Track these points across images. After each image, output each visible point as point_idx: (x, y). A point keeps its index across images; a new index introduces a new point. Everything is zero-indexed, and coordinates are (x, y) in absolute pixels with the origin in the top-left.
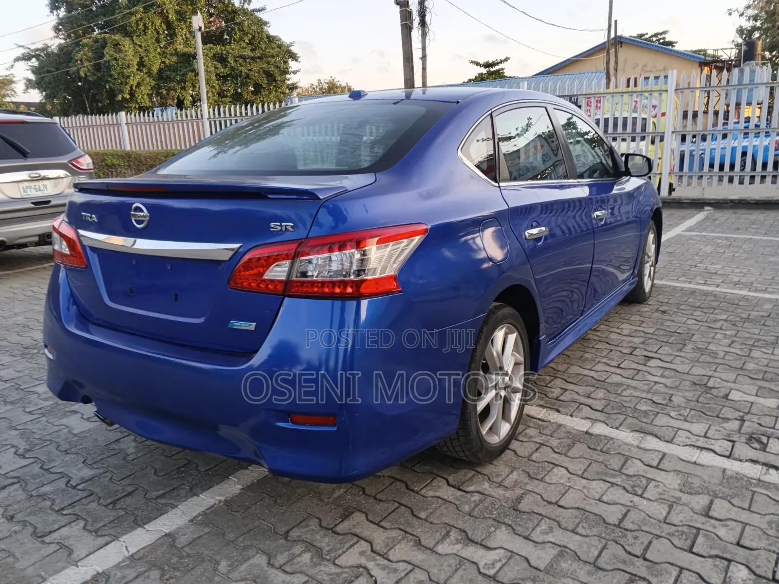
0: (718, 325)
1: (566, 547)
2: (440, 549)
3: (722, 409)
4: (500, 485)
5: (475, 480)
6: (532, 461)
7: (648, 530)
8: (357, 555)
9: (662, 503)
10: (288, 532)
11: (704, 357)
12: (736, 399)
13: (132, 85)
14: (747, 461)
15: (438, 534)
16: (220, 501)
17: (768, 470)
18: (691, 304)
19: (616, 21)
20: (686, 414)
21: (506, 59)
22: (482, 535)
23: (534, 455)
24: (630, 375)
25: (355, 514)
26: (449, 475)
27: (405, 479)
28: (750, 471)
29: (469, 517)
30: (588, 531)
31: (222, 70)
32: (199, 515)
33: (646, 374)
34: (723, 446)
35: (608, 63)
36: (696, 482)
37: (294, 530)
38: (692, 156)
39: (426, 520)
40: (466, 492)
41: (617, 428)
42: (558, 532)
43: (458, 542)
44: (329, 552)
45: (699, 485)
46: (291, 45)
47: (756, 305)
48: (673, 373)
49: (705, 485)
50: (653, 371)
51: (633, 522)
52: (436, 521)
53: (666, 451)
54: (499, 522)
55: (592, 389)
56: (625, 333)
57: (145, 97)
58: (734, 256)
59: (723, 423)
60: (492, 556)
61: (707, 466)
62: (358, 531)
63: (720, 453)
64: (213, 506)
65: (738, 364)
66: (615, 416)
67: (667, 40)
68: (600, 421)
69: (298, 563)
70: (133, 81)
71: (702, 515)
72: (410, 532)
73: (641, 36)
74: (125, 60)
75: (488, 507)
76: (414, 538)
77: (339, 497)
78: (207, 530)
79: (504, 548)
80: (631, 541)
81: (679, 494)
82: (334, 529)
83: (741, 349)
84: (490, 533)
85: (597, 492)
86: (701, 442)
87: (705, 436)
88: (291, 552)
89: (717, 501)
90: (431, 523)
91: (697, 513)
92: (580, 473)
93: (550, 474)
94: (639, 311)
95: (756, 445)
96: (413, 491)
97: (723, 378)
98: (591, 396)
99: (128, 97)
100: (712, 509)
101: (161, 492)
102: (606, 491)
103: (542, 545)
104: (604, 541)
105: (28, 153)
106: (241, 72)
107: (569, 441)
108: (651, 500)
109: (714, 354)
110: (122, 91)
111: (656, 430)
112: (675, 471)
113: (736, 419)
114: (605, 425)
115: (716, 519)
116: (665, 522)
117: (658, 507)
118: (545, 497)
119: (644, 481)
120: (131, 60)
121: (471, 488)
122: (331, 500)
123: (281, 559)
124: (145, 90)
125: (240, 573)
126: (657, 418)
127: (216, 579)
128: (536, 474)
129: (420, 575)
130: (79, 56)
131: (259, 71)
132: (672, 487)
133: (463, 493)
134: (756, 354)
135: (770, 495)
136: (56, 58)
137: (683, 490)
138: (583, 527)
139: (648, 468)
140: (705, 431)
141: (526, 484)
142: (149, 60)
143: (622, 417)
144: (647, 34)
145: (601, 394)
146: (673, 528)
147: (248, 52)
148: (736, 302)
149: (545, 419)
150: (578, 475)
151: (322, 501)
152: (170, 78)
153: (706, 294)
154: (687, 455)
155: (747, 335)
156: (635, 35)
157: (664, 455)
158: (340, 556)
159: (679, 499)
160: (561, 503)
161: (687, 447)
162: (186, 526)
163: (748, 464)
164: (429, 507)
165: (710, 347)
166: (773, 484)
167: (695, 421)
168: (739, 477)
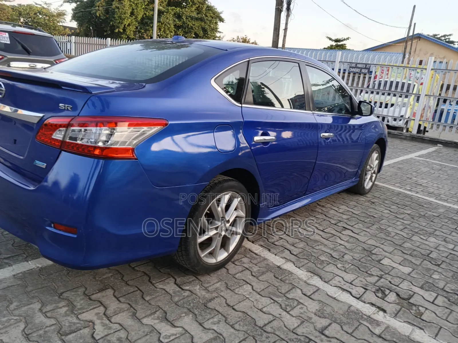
0: (402, 216)
1: (221, 335)
2: (145, 321)
3: (372, 268)
4: (206, 289)
5: (193, 283)
6: (235, 278)
7: (278, 334)
8: (94, 314)
9: (299, 319)
10: (63, 293)
11: (380, 234)
12: (385, 264)
13: (125, 24)
14: (368, 303)
15: (150, 311)
16: (38, 267)
17: (378, 312)
18: (393, 201)
19: (415, 24)
20: (347, 267)
21: (348, 39)
22: (175, 318)
23: (238, 275)
24: (326, 237)
25: (109, 290)
26: (179, 277)
27: (151, 275)
28: (366, 310)
29: (174, 305)
30: (241, 327)
31: (178, 22)
32: (21, 273)
33: (338, 238)
34: (358, 291)
35: (405, 48)
36: (328, 310)
37: (67, 292)
38: (448, 113)
39: (148, 301)
40: (183, 289)
41: (299, 268)
42: (222, 324)
43: (158, 318)
44: (79, 309)
45: (328, 312)
46: (221, 13)
47: (435, 208)
48: (355, 240)
49: (333, 313)
50: (343, 237)
51: (272, 328)
52: (153, 304)
53: (321, 287)
54: (191, 311)
55: (298, 241)
56: (340, 211)
57: (132, 32)
58: (439, 176)
59: (367, 277)
60: (174, 331)
61: (342, 302)
62: (103, 300)
63: (354, 295)
64: (32, 269)
65: (400, 242)
66: (302, 260)
67: (451, 40)
68: (291, 261)
69: (57, 312)
70: (126, 22)
71: (319, 332)
72: (133, 306)
73: (435, 36)
74: (123, 9)
75: (189, 301)
76: (134, 311)
77: (106, 278)
78: (19, 282)
79: (183, 328)
80: (264, 339)
81: (313, 315)
82: (90, 296)
83: (407, 234)
84: (181, 317)
85: (262, 305)
86: (346, 286)
87: (351, 283)
88: (57, 305)
89: (334, 325)
90: (150, 304)
91: (316, 330)
92: (259, 290)
93: (240, 288)
94: (357, 199)
95: (380, 295)
96: (151, 283)
97: (385, 249)
98: (295, 245)
99: (122, 31)
100: (327, 329)
101: (9, 256)
102: (268, 305)
103: (207, 330)
104: (246, 335)
105: (31, 52)
106: (188, 25)
107: (264, 270)
108: (292, 316)
109: (388, 234)
110: (118, 27)
111: (322, 273)
112: (319, 301)
113: (378, 276)
114: (293, 265)
115: (326, 336)
116: (293, 332)
117: (295, 321)
118: (228, 302)
119: (296, 303)
120: (127, 10)
121: (187, 288)
122: (100, 279)
123: (49, 308)
124: (132, 28)
125: (20, 311)
126: (327, 267)
127: (4, 312)
128: (231, 286)
129: (122, 334)
130: (98, 4)
131: (199, 26)
132: (311, 310)
133: (180, 290)
134: (415, 238)
135: (370, 327)
136: (85, 3)
137: (317, 314)
138: (239, 325)
139: (303, 296)
140: (352, 279)
141: (222, 291)
142: (137, 12)
143: (307, 261)
144: (439, 35)
145: (301, 245)
146: (296, 336)
147: (194, 14)
148: (423, 204)
149: (259, 254)
150: (257, 292)
151: (95, 278)
152: (147, 23)
153: (407, 196)
154: (333, 293)
155: (417, 226)
156: (431, 34)
157: (319, 289)
158: (84, 312)
159: (311, 318)
160: (235, 307)
161: (335, 288)
162: (9, 278)
163: (368, 305)
164: (155, 294)
165: (388, 229)
166: (377, 321)
167: (350, 272)
168: (358, 312)
